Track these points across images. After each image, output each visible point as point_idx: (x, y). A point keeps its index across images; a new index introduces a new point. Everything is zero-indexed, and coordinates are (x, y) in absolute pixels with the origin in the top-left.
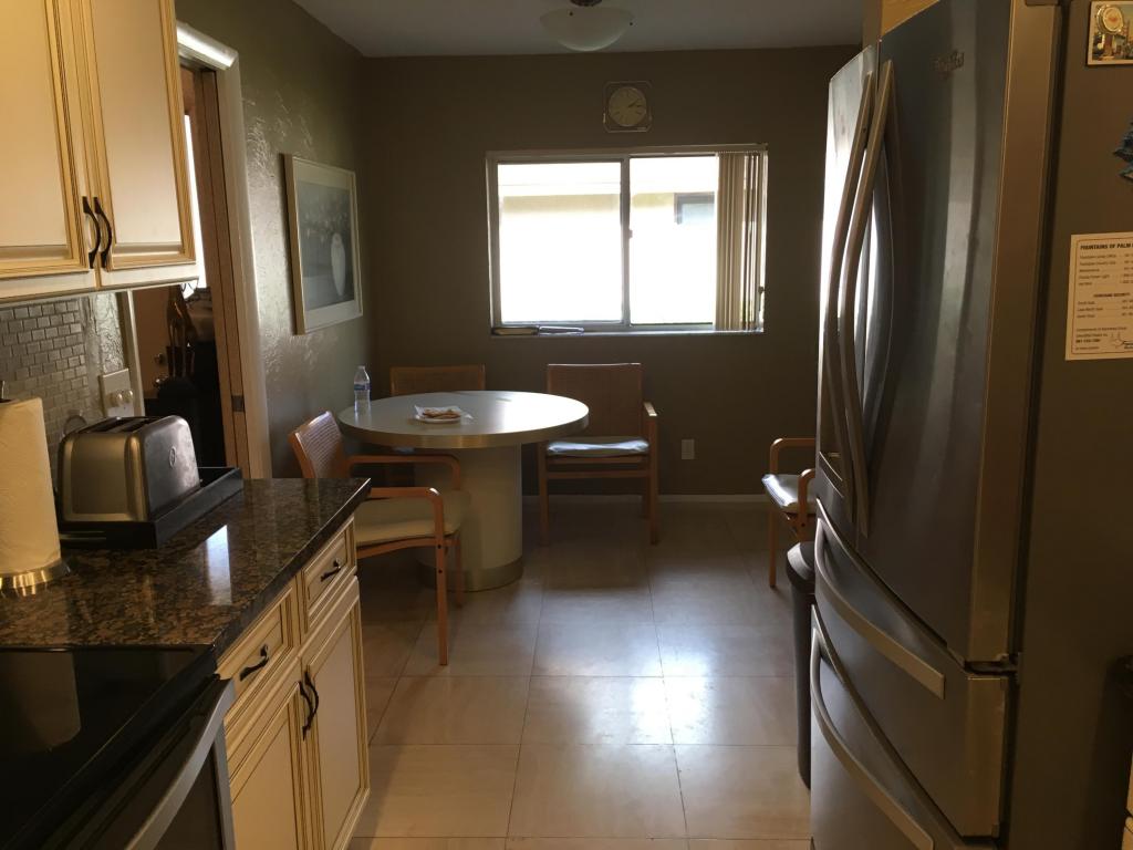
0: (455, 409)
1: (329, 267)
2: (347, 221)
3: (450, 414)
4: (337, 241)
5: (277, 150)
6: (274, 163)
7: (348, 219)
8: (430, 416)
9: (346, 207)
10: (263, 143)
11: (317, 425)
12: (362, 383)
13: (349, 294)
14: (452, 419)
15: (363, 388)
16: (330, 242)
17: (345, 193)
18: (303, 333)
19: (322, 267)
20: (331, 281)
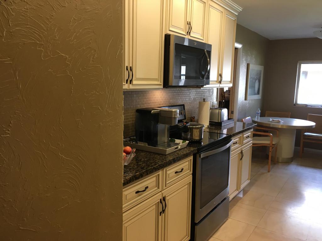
0: (280, 120)
1: (254, 87)
2: (260, 77)
3: (278, 121)
4: (257, 81)
5: (247, 63)
6: (246, 65)
7: (261, 76)
8: (273, 120)
9: (261, 74)
10: (245, 62)
11: (247, 119)
12: (258, 112)
13: (258, 93)
14: (279, 122)
15: (259, 113)
16: (255, 81)
17: (261, 71)
18: (247, 100)
19: (253, 87)
20: (255, 90)
